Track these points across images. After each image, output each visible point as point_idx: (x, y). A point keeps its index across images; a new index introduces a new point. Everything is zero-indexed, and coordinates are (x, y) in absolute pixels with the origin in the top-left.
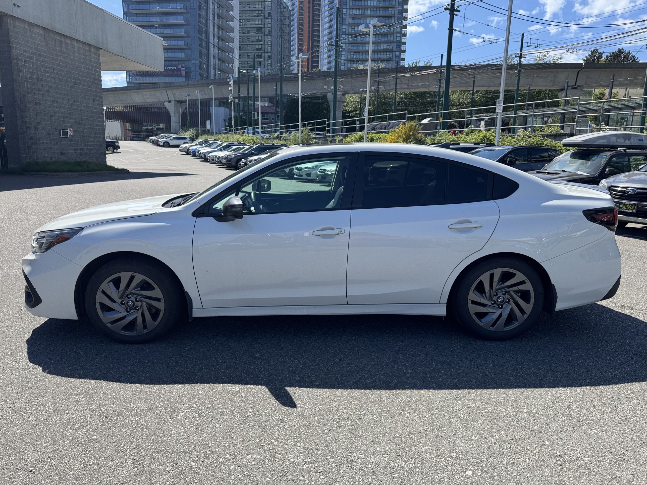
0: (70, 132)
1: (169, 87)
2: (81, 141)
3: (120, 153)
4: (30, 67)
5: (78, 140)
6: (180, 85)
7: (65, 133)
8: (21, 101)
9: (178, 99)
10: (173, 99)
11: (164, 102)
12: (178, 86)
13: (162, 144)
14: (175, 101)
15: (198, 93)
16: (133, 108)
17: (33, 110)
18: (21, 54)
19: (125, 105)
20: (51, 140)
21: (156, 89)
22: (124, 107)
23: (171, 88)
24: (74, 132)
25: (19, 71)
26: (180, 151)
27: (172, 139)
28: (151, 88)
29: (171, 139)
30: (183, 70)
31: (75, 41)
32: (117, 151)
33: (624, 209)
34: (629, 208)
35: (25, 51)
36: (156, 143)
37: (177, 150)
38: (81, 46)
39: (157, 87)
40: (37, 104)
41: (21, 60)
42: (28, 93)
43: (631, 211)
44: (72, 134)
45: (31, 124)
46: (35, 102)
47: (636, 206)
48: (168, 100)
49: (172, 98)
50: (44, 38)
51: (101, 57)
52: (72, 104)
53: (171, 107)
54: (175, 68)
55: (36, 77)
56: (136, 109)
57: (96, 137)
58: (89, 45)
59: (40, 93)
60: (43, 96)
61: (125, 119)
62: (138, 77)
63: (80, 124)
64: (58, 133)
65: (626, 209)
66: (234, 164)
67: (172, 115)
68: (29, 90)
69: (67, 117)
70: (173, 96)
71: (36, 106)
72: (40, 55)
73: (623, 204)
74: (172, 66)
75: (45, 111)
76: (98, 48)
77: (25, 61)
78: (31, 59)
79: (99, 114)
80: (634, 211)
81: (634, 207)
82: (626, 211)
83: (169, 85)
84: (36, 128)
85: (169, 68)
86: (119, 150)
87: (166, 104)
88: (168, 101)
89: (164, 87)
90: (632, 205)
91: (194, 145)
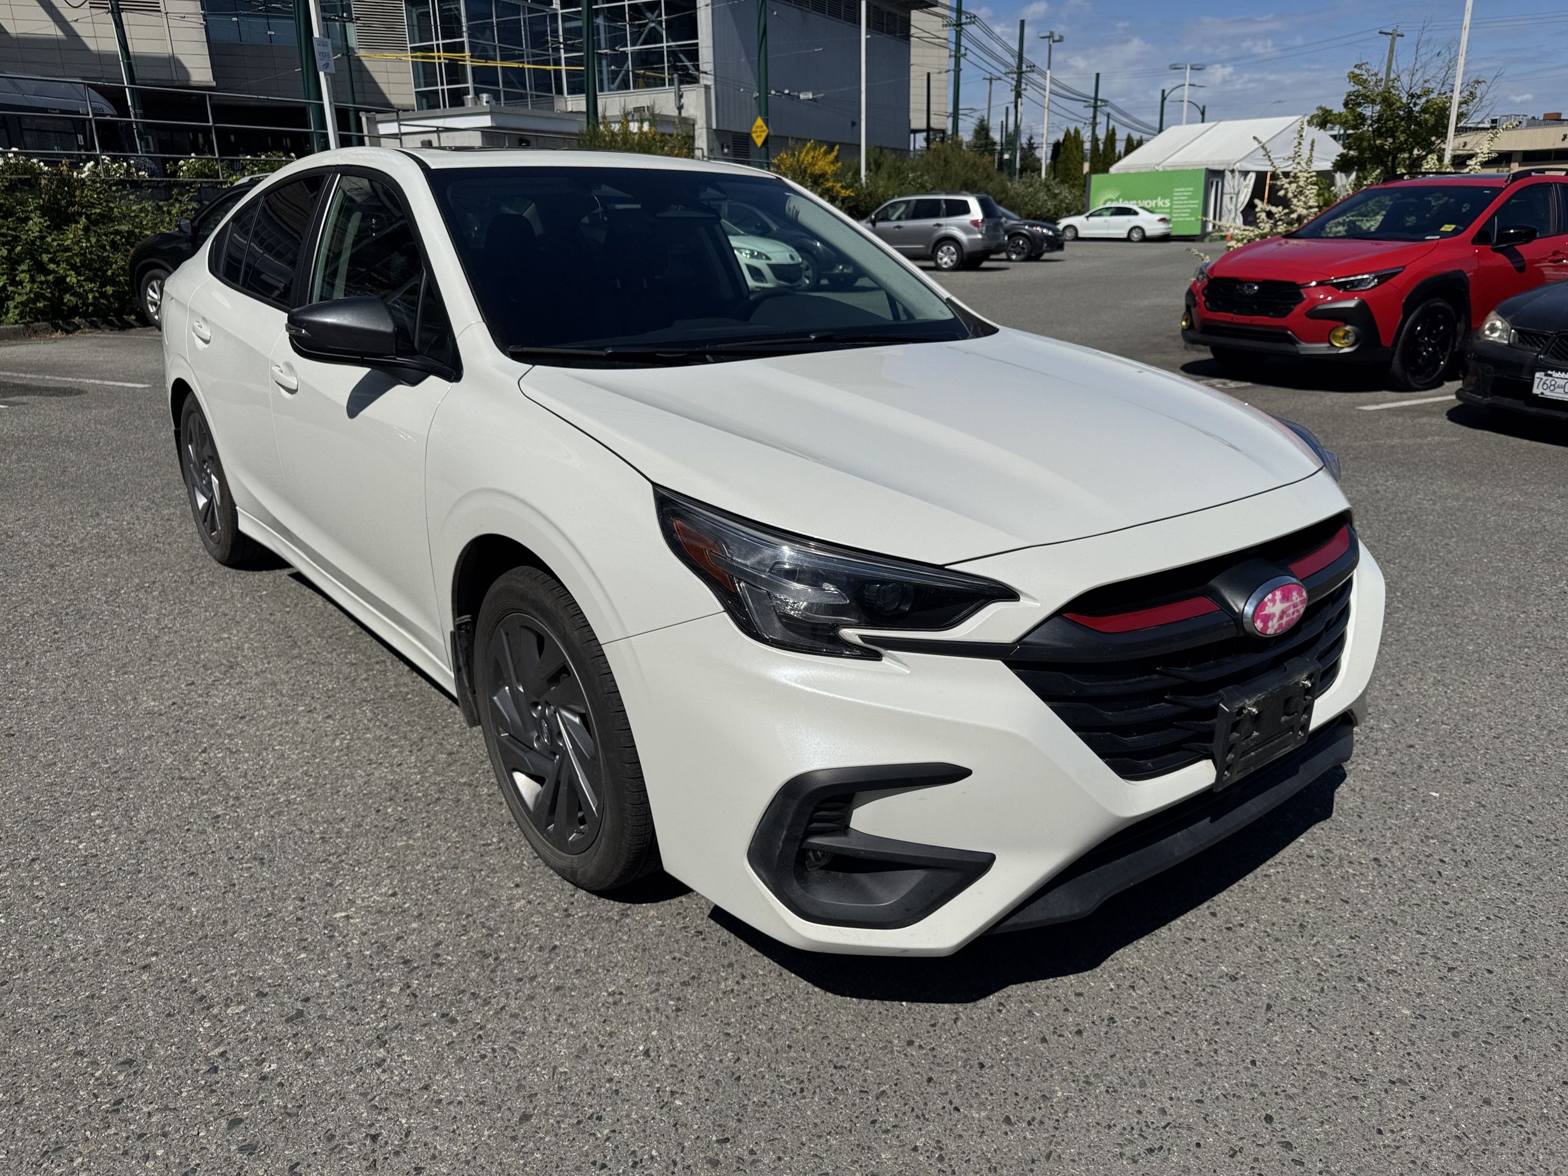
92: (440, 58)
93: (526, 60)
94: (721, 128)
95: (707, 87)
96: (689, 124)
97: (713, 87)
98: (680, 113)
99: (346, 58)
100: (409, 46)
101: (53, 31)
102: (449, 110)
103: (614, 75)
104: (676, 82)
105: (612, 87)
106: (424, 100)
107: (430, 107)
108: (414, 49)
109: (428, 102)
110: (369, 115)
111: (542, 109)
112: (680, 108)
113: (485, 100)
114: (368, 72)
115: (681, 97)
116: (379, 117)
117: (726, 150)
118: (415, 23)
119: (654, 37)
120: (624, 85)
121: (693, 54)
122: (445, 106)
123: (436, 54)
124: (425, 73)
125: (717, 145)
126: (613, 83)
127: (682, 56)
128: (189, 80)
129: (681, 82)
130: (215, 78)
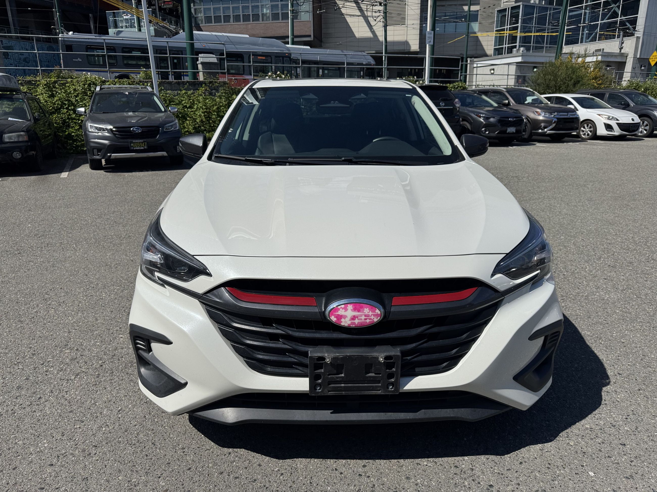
33: (135, 147)
34: (140, 146)
43: (143, 148)
47: (146, 143)
65: (138, 147)
73: (134, 143)
80: (146, 147)
81: (145, 144)
82: (138, 148)
90: (142, 143)
92: (506, 33)
93: (546, 31)
94: (642, 57)
95: (638, 38)
96: (625, 56)
97: (641, 37)
98: (620, 51)
99: (467, 36)
100: (495, 29)
101: (370, 35)
102: (507, 55)
103: (589, 35)
104: (621, 36)
105: (587, 40)
106: (497, 52)
107: (499, 54)
108: (497, 31)
109: (498, 52)
110: (471, 59)
111: (550, 53)
112: (621, 49)
113: (521, 50)
114: (480, 41)
115: (623, 43)
116: (475, 60)
117: (643, 68)
118: (500, 19)
119: (615, 15)
120: (594, 40)
121: (634, 22)
122: (505, 54)
123: (505, 32)
124: (500, 40)
125: (638, 65)
126: (588, 39)
127: (627, 24)
128: (410, 49)
129: (624, 36)
130: (419, 48)
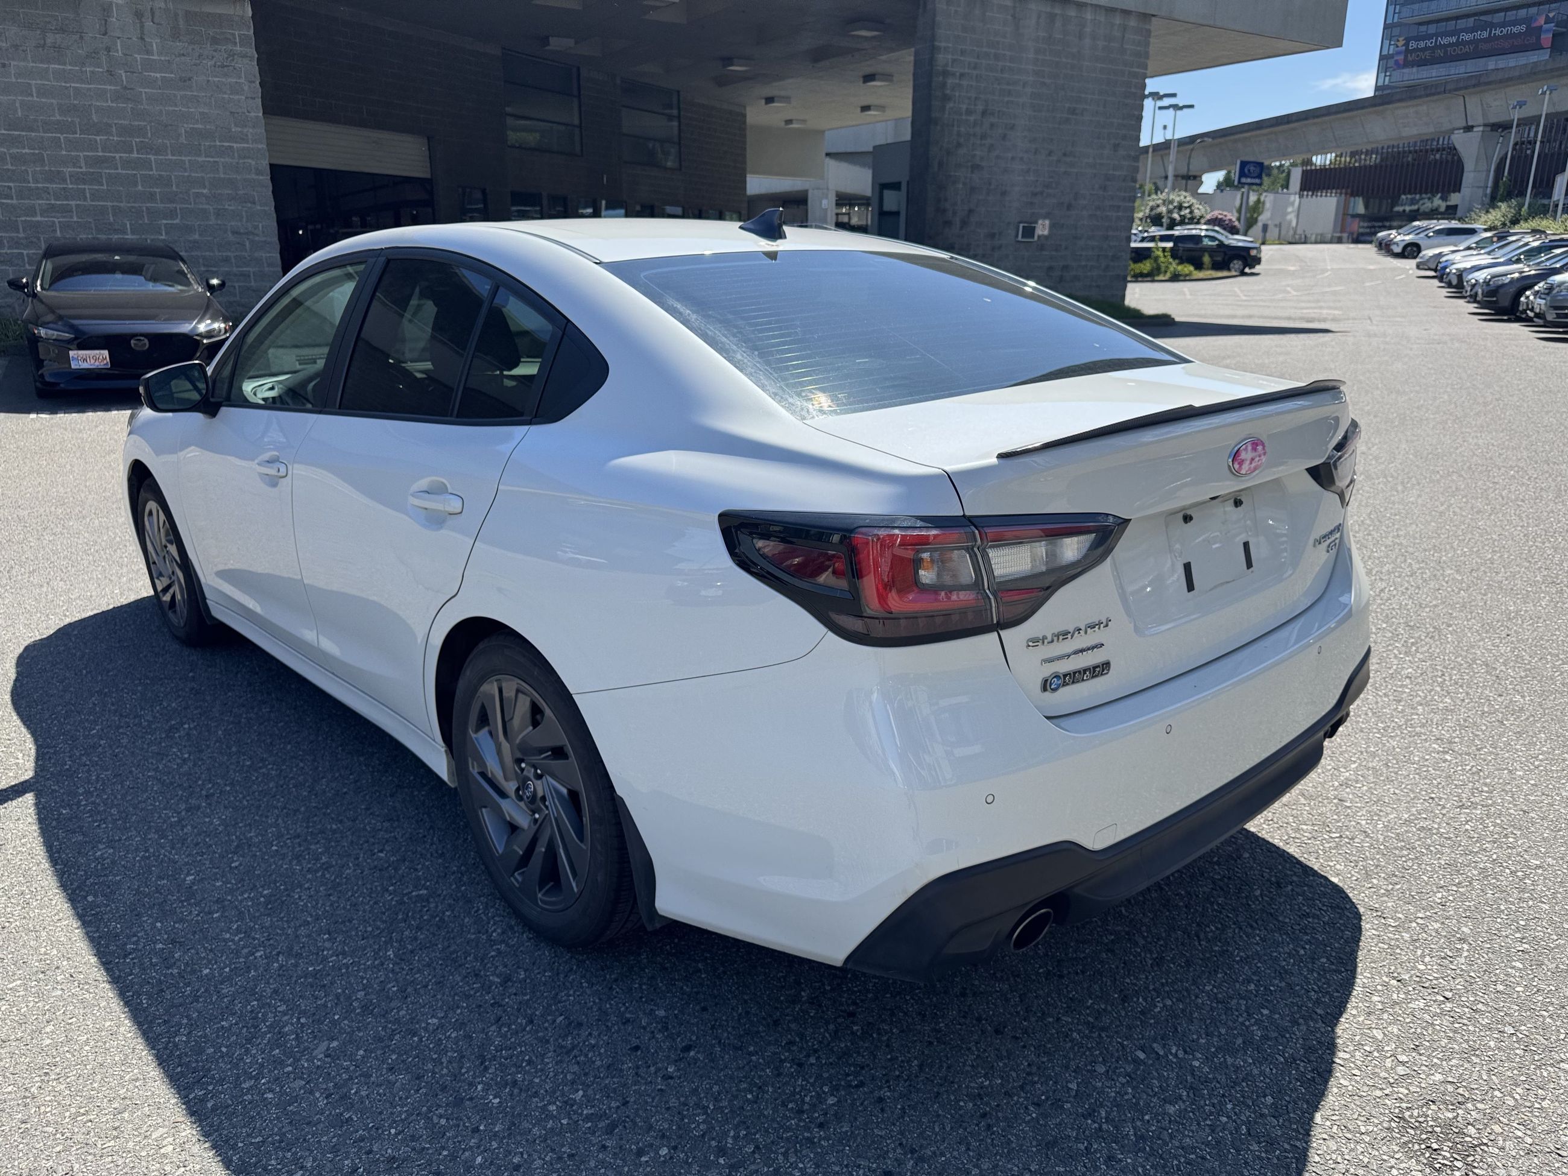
0: (1043, 228)
1: (1474, 86)
2: (1066, 248)
3: (1257, 274)
4: (972, 86)
5: (1061, 245)
6: (1506, 76)
7: (1029, 231)
8: (941, 164)
9: (1493, 120)
10: (1481, 121)
11: (1452, 131)
12: (1501, 81)
13: (1397, 249)
14: (1485, 125)
15: (1544, 93)
16: (1374, 156)
17: (964, 184)
18: (954, 61)
19: (1354, 149)
20: (993, 249)
21: (1436, 97)
22: (1353, 154)
23: (1478, 89)
24: (1052, 226)
25: (946, 98)
26: (1418, 267)
27: (1431, 234)
28: (1420, 97)
29: (1426, 235)
30: (1548, 31)
31: (1089, 8)
32: (1253, 271)
35: (963, 52)
36: (1385, 247)
37: (1410, 264)
38: (1102, 19)
39: (1438, 90)
40: (976, 167)
41: (954, 74)
42: (959, 145)
44: (1046, 232)
45: (955, 213)
46: (970, 164)
48: (1464, 124)
49: (1477, 118)
50: (1013, 16)
51: (1152, 40)
52: (1059, 161)
53: (1468, 146)
54: (1523, 28)
55: (980, 107)
56: (1382, 160)
57: (1106, 238)
58: (1126, 13)
59: (984, 145)
60: (991, 148)
61: (1348, 187)
62: (1406, 70)
63: (1069, 207)
64: (1013, 233)
66: (1505, 302)
67: (1469, 165)
68: (962, 140)
69: (1042, 193)
70: (1483, 110)
71: (972, 172)
72: (997, 57)
74: (1514, 23)
75: (990, 184)
76: (1146, 17)
77: (962, 75)
78: (975, 68)
79: (1124, 180)
83: (1473, 82)
84: (964, 223)
85: (1505, 31)
86: (1257, 269)
87: (1459, 139)
88: (1464, 128)
89: (1456, 90)
91: (1461, 248)
